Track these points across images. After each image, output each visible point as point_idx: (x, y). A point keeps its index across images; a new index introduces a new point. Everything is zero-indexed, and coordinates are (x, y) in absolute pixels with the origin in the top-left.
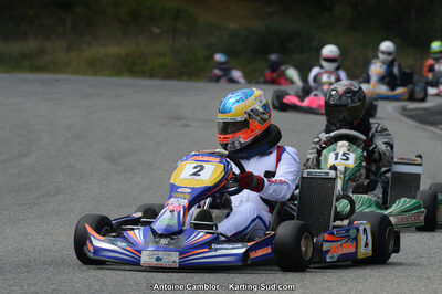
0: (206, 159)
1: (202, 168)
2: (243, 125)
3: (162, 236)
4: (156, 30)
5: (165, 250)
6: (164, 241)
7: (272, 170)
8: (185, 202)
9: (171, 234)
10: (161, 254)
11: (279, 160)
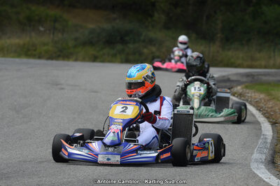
0: (128, 103)
1: (127, 108)
2: (141, 84)
3: (109, 146)
4: (42, 29)
5: (112, 154)
6: (111, 149)
7: (158, 110)
8: (121, 127)
9: (114, 145)
10: (110, 156)
11: (161, 105)
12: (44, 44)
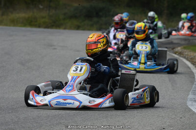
4: (41, 7)
12: (43, 18)
